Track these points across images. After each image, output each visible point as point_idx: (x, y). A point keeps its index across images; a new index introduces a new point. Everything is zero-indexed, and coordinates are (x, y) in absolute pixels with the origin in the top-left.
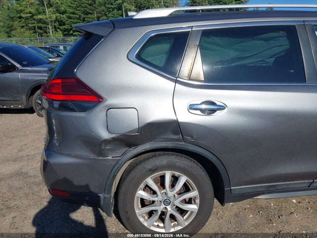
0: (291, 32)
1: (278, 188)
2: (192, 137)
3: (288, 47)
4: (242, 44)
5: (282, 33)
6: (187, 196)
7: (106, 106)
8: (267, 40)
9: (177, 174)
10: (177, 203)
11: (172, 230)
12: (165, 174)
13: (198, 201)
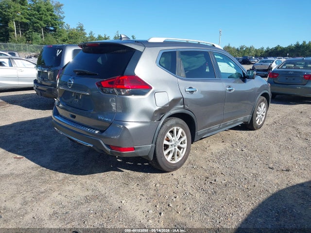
0: (206, 55)
2: (187, 105)
6: (182, 140)
7: (154, 91)
9: (178, 128)
10: (179, 144)
11: (178, 161)
12: (174, 129)
13: (186, 142)
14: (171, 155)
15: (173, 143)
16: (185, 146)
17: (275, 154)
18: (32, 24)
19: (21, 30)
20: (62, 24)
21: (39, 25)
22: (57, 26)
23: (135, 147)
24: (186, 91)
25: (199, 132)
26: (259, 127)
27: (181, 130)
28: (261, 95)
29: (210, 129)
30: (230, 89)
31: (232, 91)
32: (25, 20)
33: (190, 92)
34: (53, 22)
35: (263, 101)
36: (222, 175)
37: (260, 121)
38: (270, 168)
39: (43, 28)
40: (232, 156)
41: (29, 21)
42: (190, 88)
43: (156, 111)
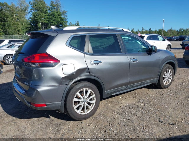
0: (115, 36)
1: (118, 90)
2: (93, 73)
3: (114, 41)
4: (100, 40)
5: (112, 37)
6: (91, 97)
7: (61, 64)
8: (108, 39)
9: (87, 89)
10: (88, 101)
11: (88, 113)
12: (83, 90)
13: (95, 99)
14: (81, 109)
15: (82, 100)
16: (94, 102)
17: (170, 109)
18: (50, 23)
19: (44, 28)
20: (66, 22)
21: (53, 24)
22: (63, 24)
23: (46, 104)
24: (91, 63)
25: (107, 92)
26: (166, 87)
27: (89, 91)
28: (167, 63)
29: (117, 89)
30: (134, 60)
31: (136, 62)
32: (46, 22)
33: (95, 63)
34: (61, 21)
35: (169, 68)
36: (118, 126)
37: (167, 82)
38: (159, 121)
39: (56, 25)
40: (135, 110)
41: (48, 22)
42: (95, 61)
43: (63, 78)
